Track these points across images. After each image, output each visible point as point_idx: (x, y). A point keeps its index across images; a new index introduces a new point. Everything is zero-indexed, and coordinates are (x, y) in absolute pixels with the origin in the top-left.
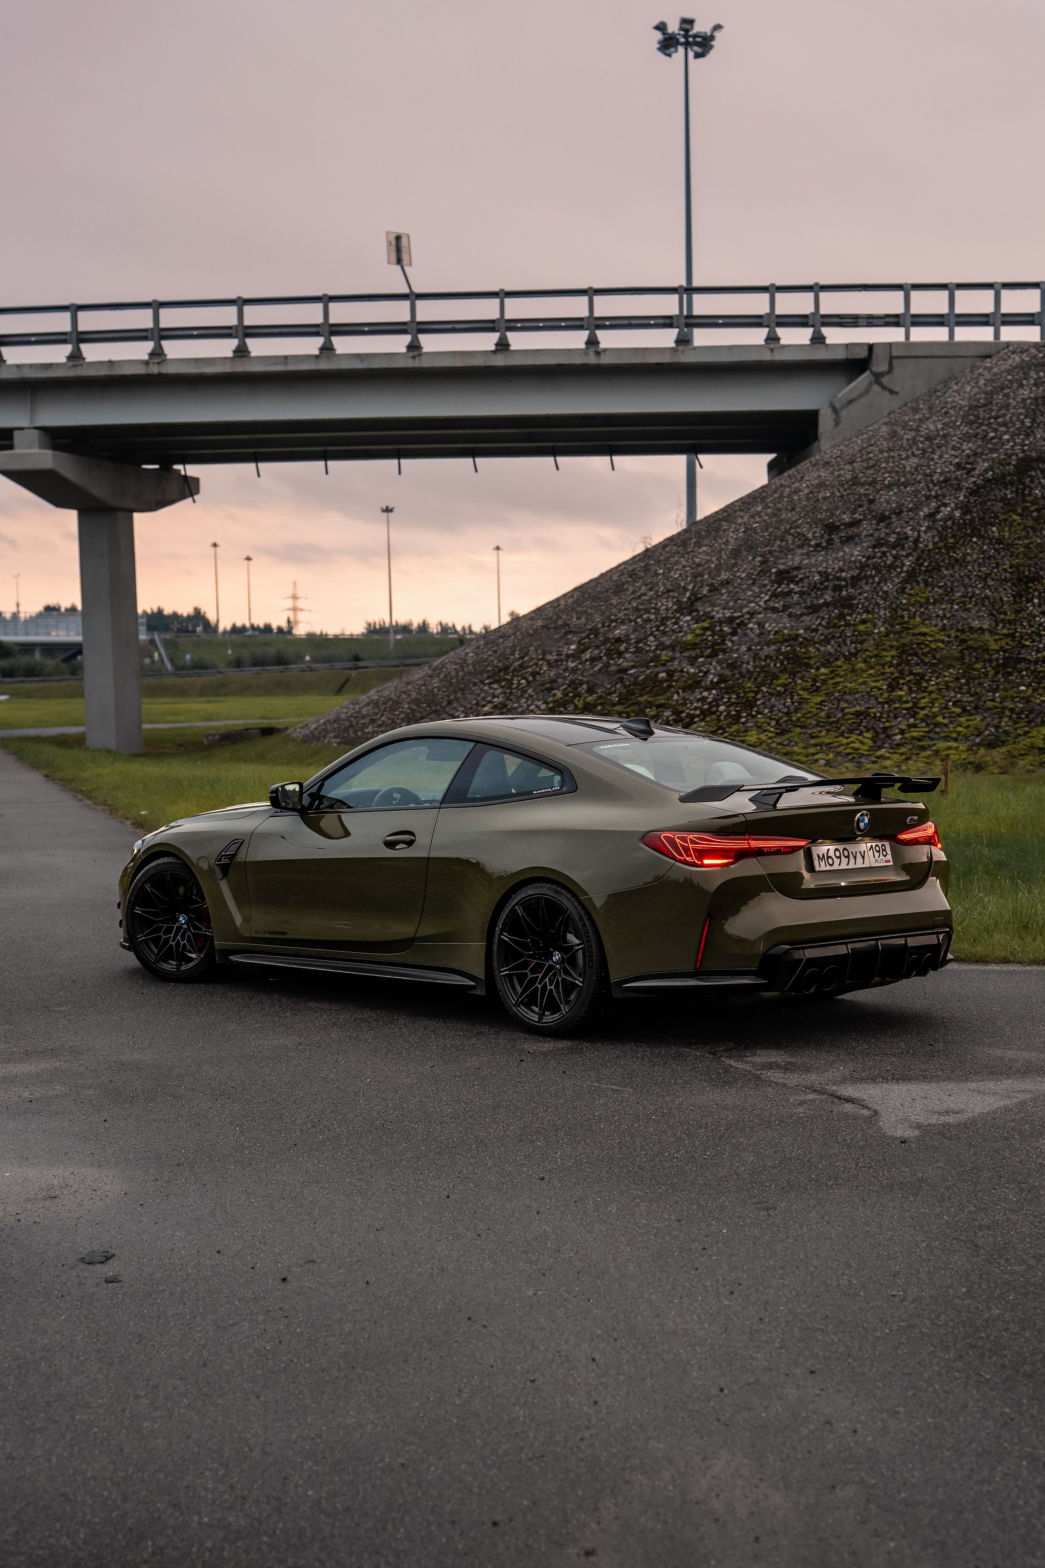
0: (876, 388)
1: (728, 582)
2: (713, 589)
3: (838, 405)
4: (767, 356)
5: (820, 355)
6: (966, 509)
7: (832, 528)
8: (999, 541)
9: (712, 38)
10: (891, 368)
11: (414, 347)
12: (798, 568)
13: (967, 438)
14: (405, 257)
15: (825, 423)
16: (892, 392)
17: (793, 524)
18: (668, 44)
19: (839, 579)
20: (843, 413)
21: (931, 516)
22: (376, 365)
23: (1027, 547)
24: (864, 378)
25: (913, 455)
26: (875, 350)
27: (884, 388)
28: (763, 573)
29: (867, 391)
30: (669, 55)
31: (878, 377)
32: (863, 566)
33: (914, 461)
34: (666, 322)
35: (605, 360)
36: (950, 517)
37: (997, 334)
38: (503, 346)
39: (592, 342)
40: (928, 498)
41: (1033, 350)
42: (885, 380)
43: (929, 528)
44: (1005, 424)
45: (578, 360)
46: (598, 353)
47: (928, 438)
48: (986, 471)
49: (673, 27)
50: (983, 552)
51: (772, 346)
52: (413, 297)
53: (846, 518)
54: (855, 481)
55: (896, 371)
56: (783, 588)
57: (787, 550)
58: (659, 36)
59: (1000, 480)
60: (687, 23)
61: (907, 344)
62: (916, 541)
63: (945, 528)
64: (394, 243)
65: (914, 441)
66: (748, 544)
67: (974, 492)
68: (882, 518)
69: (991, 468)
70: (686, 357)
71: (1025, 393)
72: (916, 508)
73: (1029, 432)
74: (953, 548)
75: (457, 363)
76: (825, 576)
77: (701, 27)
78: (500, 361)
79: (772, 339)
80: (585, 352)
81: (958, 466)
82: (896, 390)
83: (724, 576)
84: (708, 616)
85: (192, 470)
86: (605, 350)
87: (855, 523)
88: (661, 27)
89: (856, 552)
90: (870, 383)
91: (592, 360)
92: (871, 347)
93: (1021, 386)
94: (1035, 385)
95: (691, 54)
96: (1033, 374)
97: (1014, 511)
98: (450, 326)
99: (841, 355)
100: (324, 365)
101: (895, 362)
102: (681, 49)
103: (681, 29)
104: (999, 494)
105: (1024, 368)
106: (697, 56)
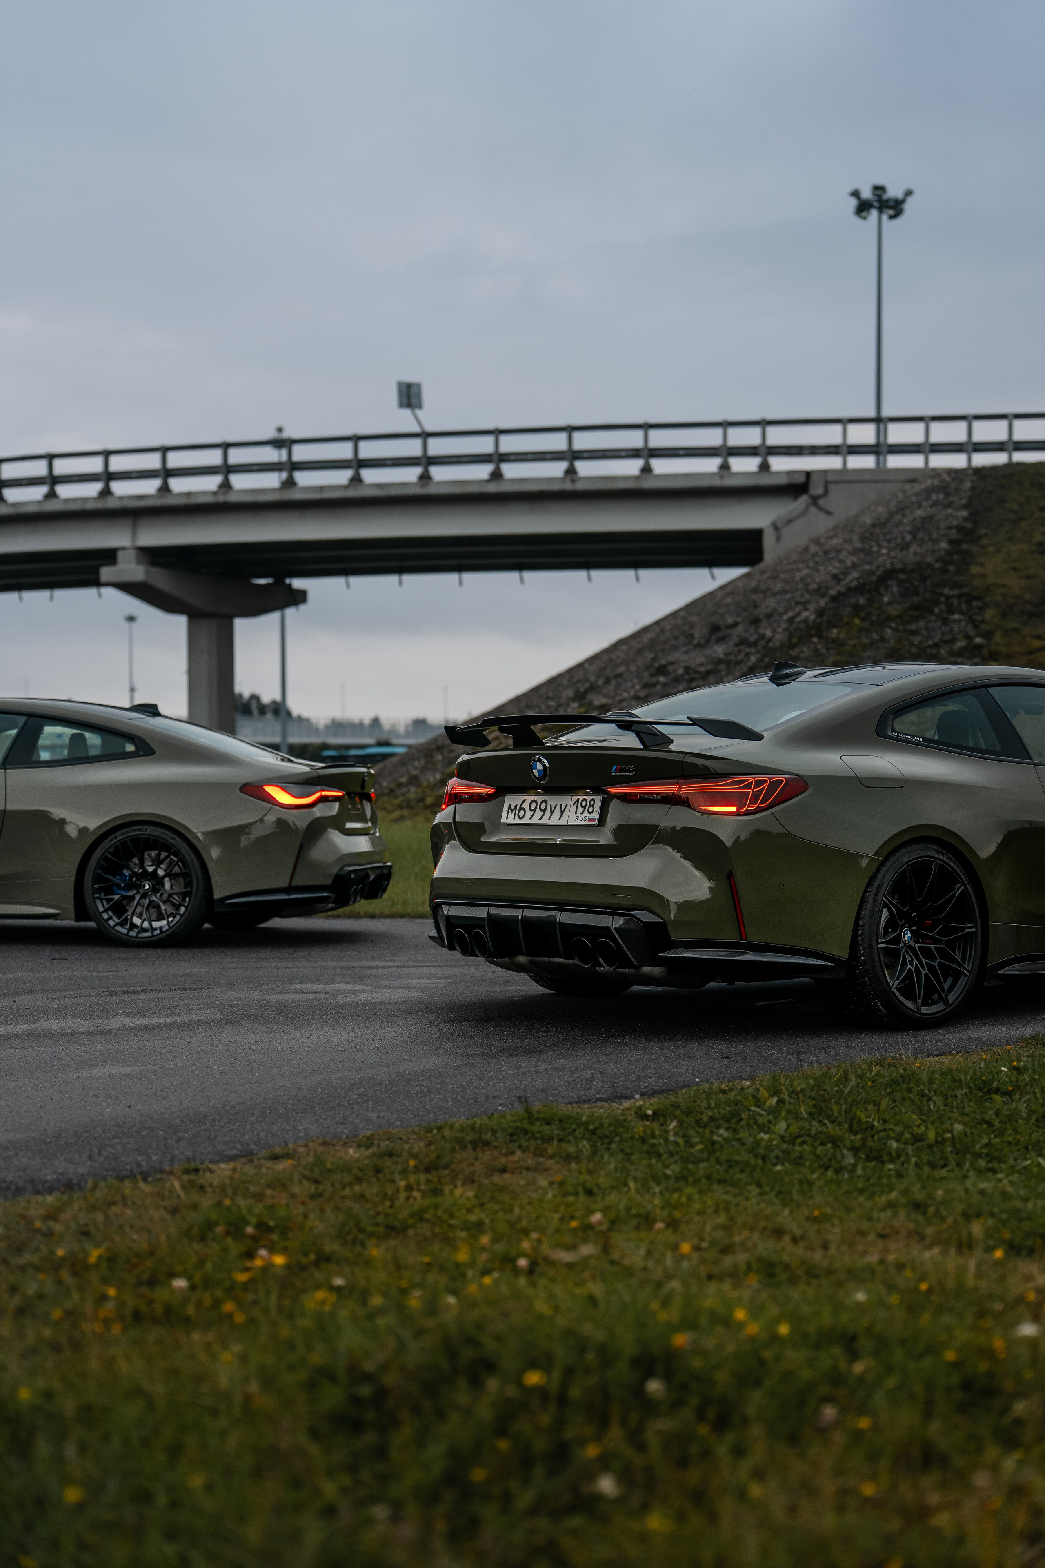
0: (813, 509)
1: (620, 675)
2: (608, 681)
3: (779, 524)
4: (717, 482)
5: (765, 480)
6: (820, 613)
7: (715, 629)
8: (834, 641)
9: (903, 201)
10: (826, 492)
11: (425, 477)
12: (672, 663)
13: (855, 551)
14: (414, 401)
15: (769, 541)
16: (828, 513)
17: (692, 626)
18: (863, 208)
19: (696, 672)
20: (784, 531)
21: (791, 620)
22: (392, 492)
23: (854, 647)
24: (804, 499)
25: (808, 567)
26: (813, 478)
27: (820, 508)
28: (648, 667)
29: (805, 512)
30: (865, 218)
31: (815, 500)
32: (720, 661)
33: (806, 572)
34: (634, 453)
35: (580, 486)
36: (806, 621)
37: (927, 461)
38: (497, 475)
39: (571, 472)
40: (797, 603)
41: (945, 476)
42: (822, 502)
43: (785, 629)
44: (889, 541)
45: (556, 487)
46: (573, 481)
47: (826, 552)
48: (851, 581)
49: (867, 194)
50: (816, 650)
51: (725, 472)
52: (425, 435)
53: (730, 621)
54: (755, 590)
55: (832, 494)
56: (654, 680)
57: (675, 648)
58: (853, 202)
59: (859, 589)
60: (879, 189)
61: (845, 470)
62: (770, 640)
63: (796, 629)
64: (405, 390)
65: (816, 554)
66: (652, 644)
67: (834, 599)
68: (756, 621)
69: (857, 579)
70: (648, 484)
71: (920, 513)
72: (785, 612)
73: (905, 546)
74: (793, 647)
75: (458, 490)
76: (687, 669)
77: (894, 192)
78: (492, 488)
79: (725, 467)
80: (562, 480)
81: (835, 577)
82: (832, 509)
83: (621, 669)
84: (590, 703)
85: (298, 583)
86: (580, 478)
87: (735, 625)
88: (856, 194)
89: (719, 650)
90: (808, 506)
91: (568, 486)
92: (808, 474)
93: (920, 506)
94: (932, 506)
95: (885, 217)
96: (934, 497)
97: (857, 616)
98: (455, 460)
99: (783, 481)
100: (352, 493)
101: (831, 487)
102: (874, 213)
103: (874, 194)
104: (853, 600)
105: (928, 492)
106: (891, 217)
